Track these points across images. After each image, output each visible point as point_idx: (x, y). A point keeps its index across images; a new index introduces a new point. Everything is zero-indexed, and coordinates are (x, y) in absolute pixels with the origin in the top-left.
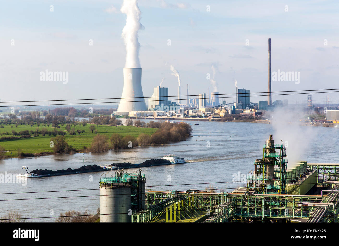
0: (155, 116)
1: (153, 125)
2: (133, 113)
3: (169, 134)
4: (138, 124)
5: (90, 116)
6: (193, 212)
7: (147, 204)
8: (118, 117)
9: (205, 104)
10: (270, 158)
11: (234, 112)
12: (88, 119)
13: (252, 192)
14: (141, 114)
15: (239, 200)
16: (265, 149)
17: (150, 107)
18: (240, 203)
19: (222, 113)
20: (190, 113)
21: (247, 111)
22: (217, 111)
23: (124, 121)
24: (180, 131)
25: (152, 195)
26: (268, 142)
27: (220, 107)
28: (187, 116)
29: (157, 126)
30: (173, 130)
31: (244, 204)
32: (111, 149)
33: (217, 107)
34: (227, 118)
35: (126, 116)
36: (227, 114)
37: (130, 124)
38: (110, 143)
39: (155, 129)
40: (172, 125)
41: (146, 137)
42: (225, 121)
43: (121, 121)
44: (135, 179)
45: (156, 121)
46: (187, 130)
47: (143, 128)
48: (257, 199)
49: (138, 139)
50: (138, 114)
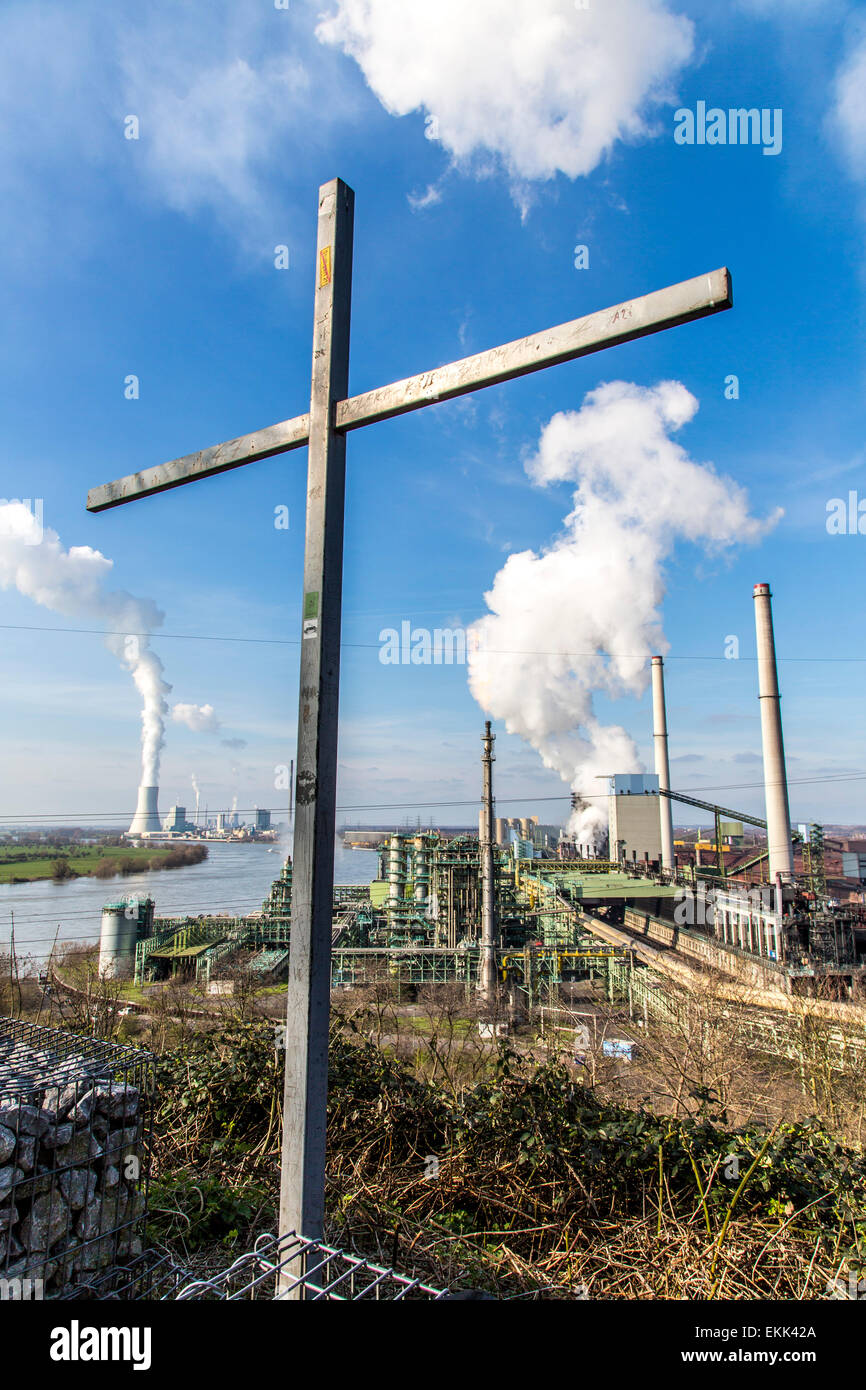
0: (170, 837)
1: (167, 847)
2: (146, 834)
3: (184, 857)
4: (151, 846)
5: (98, 837)
6: (204, 938)
7: (154, 929)
8: (130, 838)
9: (224, 825)
10: (288, 880)
11: (253, 833)
12: (95, 840)
13: (267, 915)
14: (155, 835)
15: (254, 924)
16: (283, 870)
17: (165, 828)
18: (254, 927)
19: (241, 835)
20: (208, 833)
21: (266, 833)
22: (236, 832)
23: (135, 842)
24: (196, 853)
25: (161, 921)
26: (286, 863)
27: (239, 828)
28: (205, 837)
29: (171, 847)
30: (188, 852)
31: (258, 928)
32: (119, 872)
33: (236, 828)
34: (246, 840)
35: (138, 837)
36: (246, 836)
37: (141, 845)
38: (118, 867)
39: (170, 851)
40: (187, 847)
41: (158, 860)
42: (243, 842)
43: (131, 843)
44: (144, 904)
45: (171, 843)
46: (203, 852)
47: (157, 851)
48: (273, 923)
49: (150, 862)
50: (152, 836)
